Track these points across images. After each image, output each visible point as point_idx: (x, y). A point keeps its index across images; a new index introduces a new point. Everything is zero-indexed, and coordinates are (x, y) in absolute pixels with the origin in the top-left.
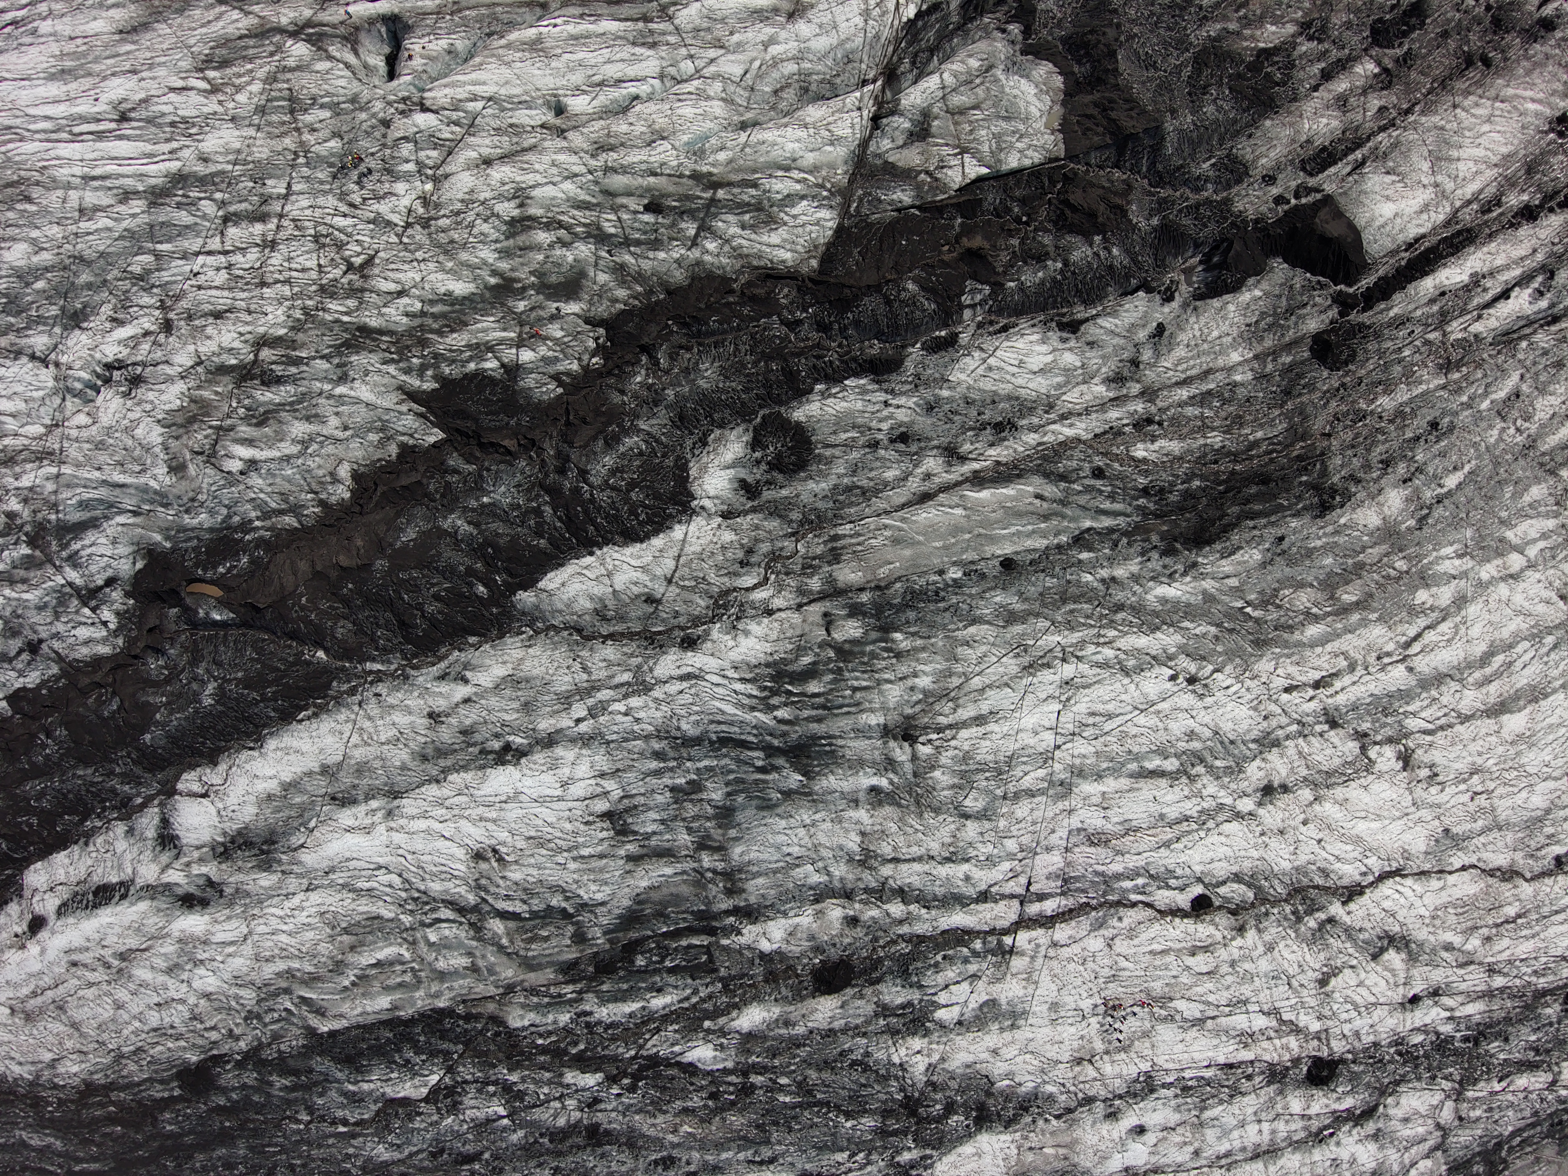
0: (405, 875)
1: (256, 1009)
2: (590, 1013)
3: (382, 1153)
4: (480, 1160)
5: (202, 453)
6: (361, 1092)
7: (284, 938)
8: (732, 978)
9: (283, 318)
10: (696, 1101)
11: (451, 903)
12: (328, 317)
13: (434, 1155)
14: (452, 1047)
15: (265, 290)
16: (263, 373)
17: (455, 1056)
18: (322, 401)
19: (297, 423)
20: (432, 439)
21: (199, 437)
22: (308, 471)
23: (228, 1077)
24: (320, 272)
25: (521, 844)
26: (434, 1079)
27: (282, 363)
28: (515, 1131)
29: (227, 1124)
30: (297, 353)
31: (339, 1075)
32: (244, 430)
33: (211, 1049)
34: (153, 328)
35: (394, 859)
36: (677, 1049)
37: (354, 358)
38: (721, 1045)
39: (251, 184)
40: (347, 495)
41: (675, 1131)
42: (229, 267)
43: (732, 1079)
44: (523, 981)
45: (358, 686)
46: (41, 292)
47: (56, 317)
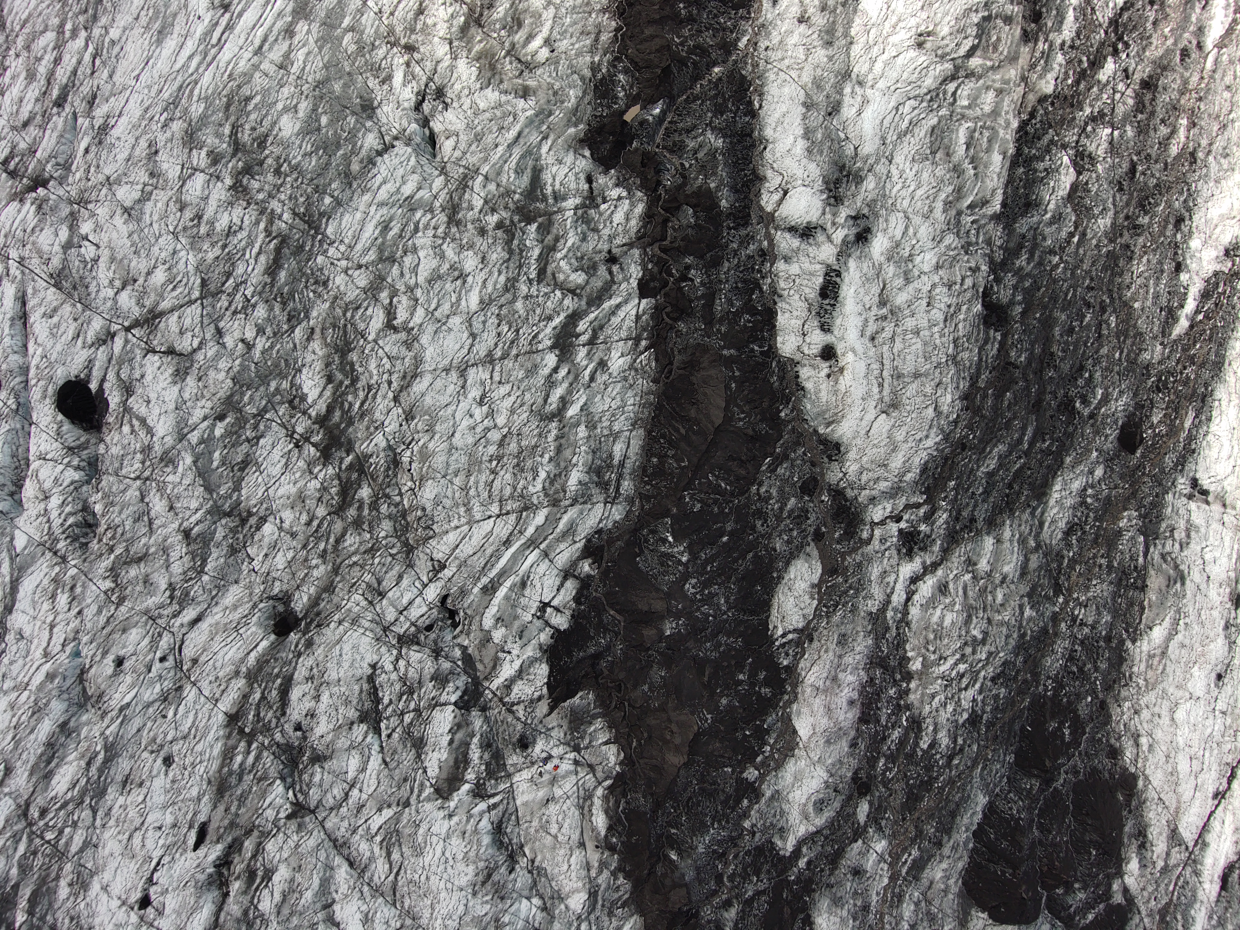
0: (911, 95)
1: (963, 242)
2: (1064, 42)
3: (1104, 223)
4: (1136, 164)
5: (522, 71)
6: (1055, 211)
7: (919, 193)
10: (1151, 15)
11: (945, 80)
13: (1121, 189)
14: (1048, 137)
16: (482, 6)
17: (1056, 138)
21: (509, 67)
22: (574, 7)
23: (1003, 294)
25: (924, 15)
26: (1066, 160)
28: (1125, 131)
29: (1038, 315)
31: (1035, 219)
32: (520, 37)
33: (977, 291)
34: (406, 57)
35: (896, 95)
36: (1111, 5)
41: (1166, 38)
44: (1022, 68)
45: (753, 59)
46: (331, 123)
47: (357, 120)
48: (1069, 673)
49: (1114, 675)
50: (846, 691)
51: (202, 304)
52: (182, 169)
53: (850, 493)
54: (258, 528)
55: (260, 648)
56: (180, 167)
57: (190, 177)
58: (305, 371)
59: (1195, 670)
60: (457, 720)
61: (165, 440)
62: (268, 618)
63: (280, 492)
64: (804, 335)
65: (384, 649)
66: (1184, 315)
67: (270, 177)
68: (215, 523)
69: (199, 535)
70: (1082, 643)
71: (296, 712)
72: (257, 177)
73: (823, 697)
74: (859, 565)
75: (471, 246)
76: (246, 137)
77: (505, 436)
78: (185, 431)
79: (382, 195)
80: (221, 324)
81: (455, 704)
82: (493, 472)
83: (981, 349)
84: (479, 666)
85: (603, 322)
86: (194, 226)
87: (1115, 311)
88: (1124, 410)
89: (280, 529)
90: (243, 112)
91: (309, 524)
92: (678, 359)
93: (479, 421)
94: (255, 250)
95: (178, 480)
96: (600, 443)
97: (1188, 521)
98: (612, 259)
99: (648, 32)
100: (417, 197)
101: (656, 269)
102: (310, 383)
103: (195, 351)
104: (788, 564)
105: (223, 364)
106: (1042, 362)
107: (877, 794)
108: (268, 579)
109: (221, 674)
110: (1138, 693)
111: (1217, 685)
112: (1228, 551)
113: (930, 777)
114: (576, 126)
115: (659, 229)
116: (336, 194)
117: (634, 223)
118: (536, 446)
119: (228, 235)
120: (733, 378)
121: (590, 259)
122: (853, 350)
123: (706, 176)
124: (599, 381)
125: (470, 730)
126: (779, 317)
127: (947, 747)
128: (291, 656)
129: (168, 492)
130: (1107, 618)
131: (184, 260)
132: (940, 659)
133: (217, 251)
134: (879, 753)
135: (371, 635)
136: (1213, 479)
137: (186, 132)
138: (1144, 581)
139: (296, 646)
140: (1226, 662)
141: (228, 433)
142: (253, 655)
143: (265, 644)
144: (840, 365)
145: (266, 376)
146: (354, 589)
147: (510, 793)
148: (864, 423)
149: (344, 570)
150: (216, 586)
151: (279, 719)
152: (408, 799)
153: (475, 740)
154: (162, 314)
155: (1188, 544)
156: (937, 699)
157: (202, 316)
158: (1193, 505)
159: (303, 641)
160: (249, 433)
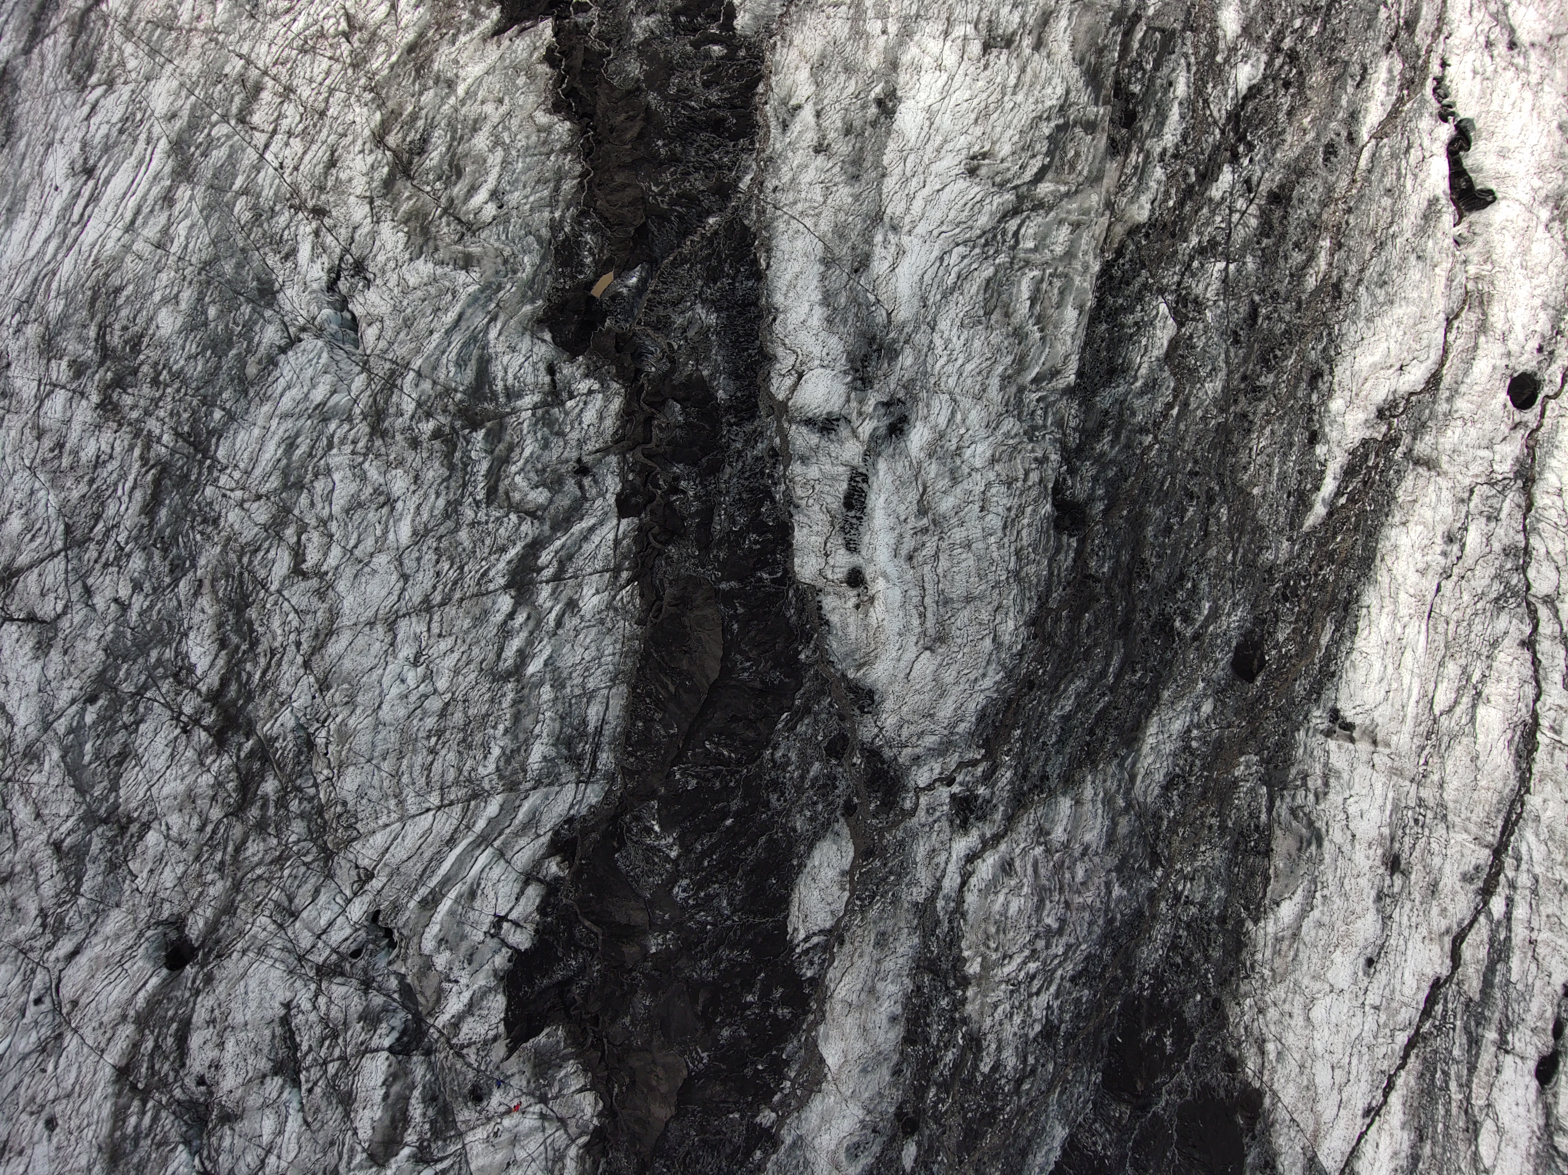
0: (960, 241)
1: (1026, 426)
2: (1165, 150)
3: (1212, 387)
4: (1258, 305)
5: (463, 235)
6: (1147, 377)
7: (970, 367)
8: (1187, 19)
9: (365, 109)
10: (1285, 102)
11: (1004, 216)
12: (386, 72)
13: (1236, 341)
14: (1140, 280)
15: (329, 114)
16: (411, 152)
17: (1151, 281)
18: (463, 111)
19: (473, 141)
20: (549, 32)
21: (445, 230)
22: (527, 148)
23: (1080, 488)
24: (337, 60)
25: (978, 131)
26: (1163, 308)
27: (409, 130)
28: (1244, 263)
29: (1125, 513)
30: (406, 113)
31: (1121, 389)
32: (459, 189)
33: (1046, 488)
34: (314, 225)
35: (940, 243)
36: (1231, 93)
37: (436, 66)
38: (1244, 56)
39: (220, 86)
40: (568, 124)
41: (1305, 132)
42: (290, 134)
43: (1278, 62)
44: (1108, 191)
45: (758, 204)
46: (221, 314)
47: (254, 309)
48: (1171, 965)
49: (1231, 964)
50: (886, 1005)
51: (66, 556)
52: (39, 385)
53: (888, 753)
54: (141, 838)
55: (149, 987)
56: (36, 383)
57: (48, 395)
58: (192, 635)
59: (1337, 956)
60: (392, 1069)
61: (28, 730)
62: (157, 949)
63: (166, 791)
64: (827, 555)
65: (299, 984)
66: (1319, 499)
67: (146, 390)
68: (90, 832)
69: (71, 848)
70: (1188, 926)
71: (198, 1062)
72: (130, 391)
73: (857, 1015)
74: (902, 844)
75: (401, 463)
76: (116, 340)
77: (447, 704)
78: (51, 718)
79: (286, 403)
80: (90, 581)
81: (391, 1049)
82: (433, 751)
83: (1051, 560)
84: (421, 999)
85: (573, 550)
86: (54, 458)
87: (1226, 501)
88: (1239, 627)
89: (167, 837)
90: (112, 308)
91: (201, 829)
92: (669, 592)
93: (413, 686)
94: (129, 485)
95: (45, 780)
96: (570, 706)
97: (1326, 764)
98: (582, 470)
99: (620, 178)
100: (331, 403)
101: (638, 481)
102: (198, 650)
103: (59, 617)
104: (811, 847)
105: (93, 632)
106: (1130, 572)
107: (927, 1132)
108: (155, 900)
109: (105, 1019)
110: (1263, 987)
111: (1366, 973)
112: (1380, 801)
113: (994, 1108)
114: (532, 301)
115: (640, 429)
116: (228, 406)
117: (609, 423)
118: (487, 715)
119: (95, 467)
120: (735, 617)
121: (554, 471)
122: (885, 575)
123: (697, 360)
124: (567, 627)
125: (409, 1080)
126: (796, 533)
127: (1015, 1068)
128: (187, 994)
129: (34, 795)
130: (1220, 893)
131: (43, 501)
132: (1004, 958)
133: (83, 488)
134: (928, 1081)
135: (282, 967)
136: (1358, 710)
137: (43, 338)
138: (1269, 844)
139: (194, 982)
140: (1379, 942)
141: (101, 719)
142: (142, 995)
143: (154, 981)
144: (870, 593)
145: (146, 644)
146: (259, 910)
147: (463, 1156)
148: (902, 664)
149: (246, 886)
150: (94, 911)
151: (177, 1072)
152: (337, 1166)
153: (416, 1093)
154: (20, 572)
155: (1326, 794)
156: (1000, 1010)
157: (66, 572)
158: (1332, 744)
159: (200, 976)
160: (127, 718)
